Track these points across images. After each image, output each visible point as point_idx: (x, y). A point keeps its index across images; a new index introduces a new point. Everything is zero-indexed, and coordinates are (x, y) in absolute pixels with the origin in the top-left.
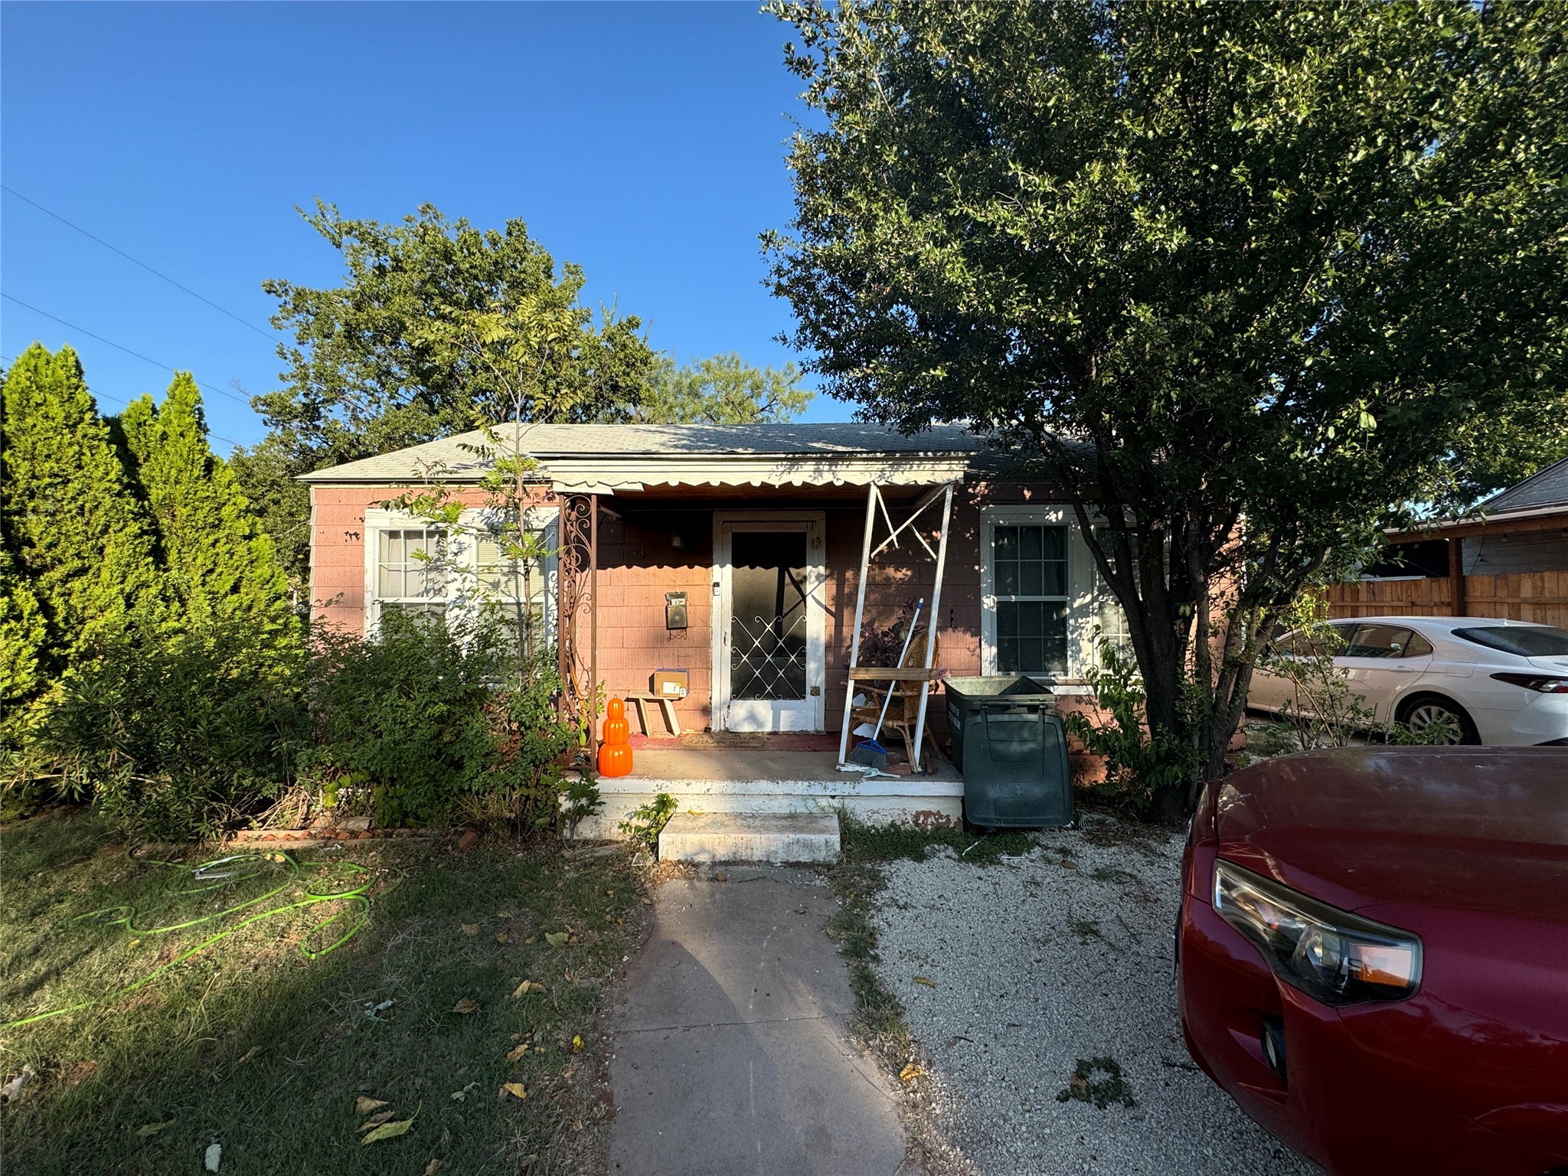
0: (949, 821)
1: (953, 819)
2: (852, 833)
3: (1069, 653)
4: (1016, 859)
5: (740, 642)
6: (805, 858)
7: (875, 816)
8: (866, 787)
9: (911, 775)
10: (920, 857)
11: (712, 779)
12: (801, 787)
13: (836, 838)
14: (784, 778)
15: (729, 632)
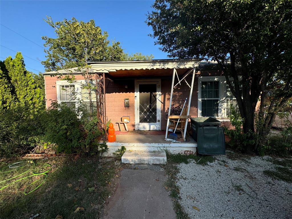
0: (193, 153)
1: (194, 152)
2: (169, 156)
3: (219, 112)
4: (212, 164)
5: (141, 110)
6: (158, 163)
7: (175, 152)
8: (172, 145)
9: (183, 142)
10: (187, 163)
11: (135, 142)
12: (156, 145)
13: (165, 158)
14: (152, 143)
15: (139, 107)
